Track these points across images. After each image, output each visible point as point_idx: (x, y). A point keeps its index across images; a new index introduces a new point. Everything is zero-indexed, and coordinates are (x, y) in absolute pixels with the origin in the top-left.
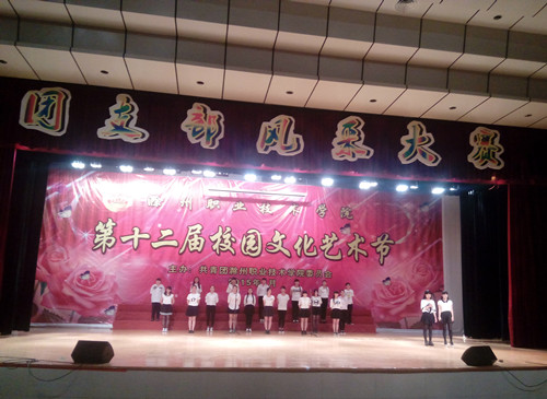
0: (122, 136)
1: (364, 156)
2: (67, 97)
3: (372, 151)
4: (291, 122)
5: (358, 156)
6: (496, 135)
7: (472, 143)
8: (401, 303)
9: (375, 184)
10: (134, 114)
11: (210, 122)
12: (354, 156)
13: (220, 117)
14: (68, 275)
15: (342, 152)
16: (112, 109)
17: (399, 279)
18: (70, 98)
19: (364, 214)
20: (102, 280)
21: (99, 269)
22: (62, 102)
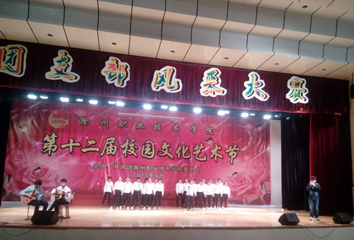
0: (62, 78)
1: (221, 94)
2: (25, 51)
3: (226, 91)
4: (174, 71)
5: (217, 94)
6: (304, 82)
7: (289, 86)
8: (243, 188)
9: (228, 112)
10: (70, 63)
11: (120, 70)
12: (214, 94)
13: (127, 67)
14: (26, 169)
15: (207, 91)
16: (55, 60)
17: (242, 173)
18: (27, 51)
19: (221, 131)
20: (48, 173)
21: (46, 166)
22: (22, 55)
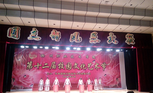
0: (34, 39)
1: (98, 42)
2: (19, 29)
3: (100, 41)
4: (78, 34)
5: (96, 42)
6: (132, 35)
7: (126, 38)
8: (109, 81)
9: (101, 49)
10: (37, 33)
11: (57, 34)
12: (95, 42)
13: (60, 33)
14: (20, 76)
15: (92, 41)
16: (31, 32)
17: (109, 74)
18: (20, 29)
19: (98, 57)
20: (29, 77)
21: (28, 75)
